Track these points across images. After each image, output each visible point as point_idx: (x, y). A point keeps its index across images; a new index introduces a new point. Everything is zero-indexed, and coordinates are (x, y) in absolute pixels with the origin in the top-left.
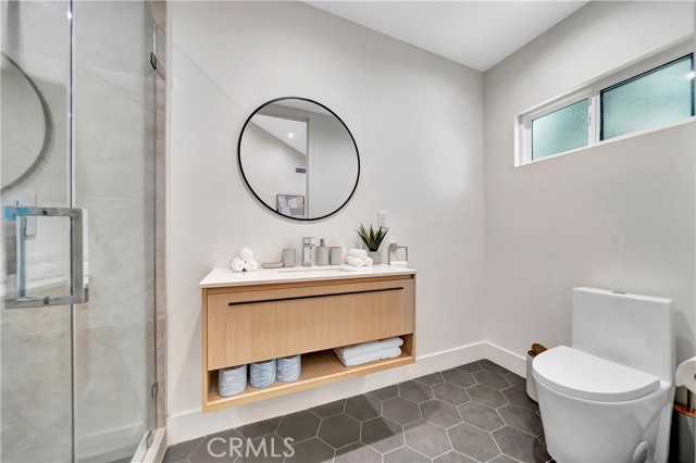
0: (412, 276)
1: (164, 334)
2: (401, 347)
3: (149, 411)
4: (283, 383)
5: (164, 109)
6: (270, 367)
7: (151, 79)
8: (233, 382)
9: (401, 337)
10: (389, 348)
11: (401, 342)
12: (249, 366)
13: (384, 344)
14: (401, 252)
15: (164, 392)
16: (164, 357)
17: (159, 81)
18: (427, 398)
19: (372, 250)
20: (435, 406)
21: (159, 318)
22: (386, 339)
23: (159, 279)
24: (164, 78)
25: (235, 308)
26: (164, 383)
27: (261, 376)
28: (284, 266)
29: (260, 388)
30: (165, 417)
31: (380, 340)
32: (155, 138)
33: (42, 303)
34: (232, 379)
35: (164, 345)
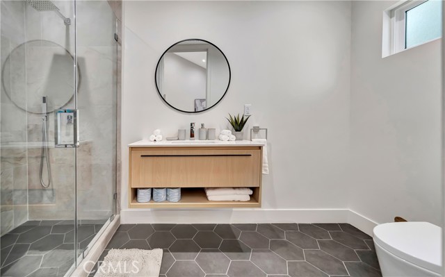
0: (260, 148)
1: (120, 170)
2: (250, 195)
3: (113, 205)
4: (169, 202)
5: (121, 61)
6: (162, 192)
7: (115, 47)
8: (144, 195)
9: (251, 188)
10: (240, 194)
11: (251, 192)
12: (152, 189)
13: (237, 191)
14: (262, 132)
15: (120, 198)
16: (120, 181)
17: (119, 47)
18: (279, 237)
19: (237, 130)
20: (284, 244)
21: (118, 162)
22: (239, 188)
23: (118, 144)
24: (121, 45)
25: (144, 158)
26: (120, 194)
27: (157, 196)
28: (178, 139)
29: (157, 202)
30: (120, 210)
31: (234, 188)
32: (117, 75)
33: (64, 146)
34: (142, 194)
35: (120, 175)
